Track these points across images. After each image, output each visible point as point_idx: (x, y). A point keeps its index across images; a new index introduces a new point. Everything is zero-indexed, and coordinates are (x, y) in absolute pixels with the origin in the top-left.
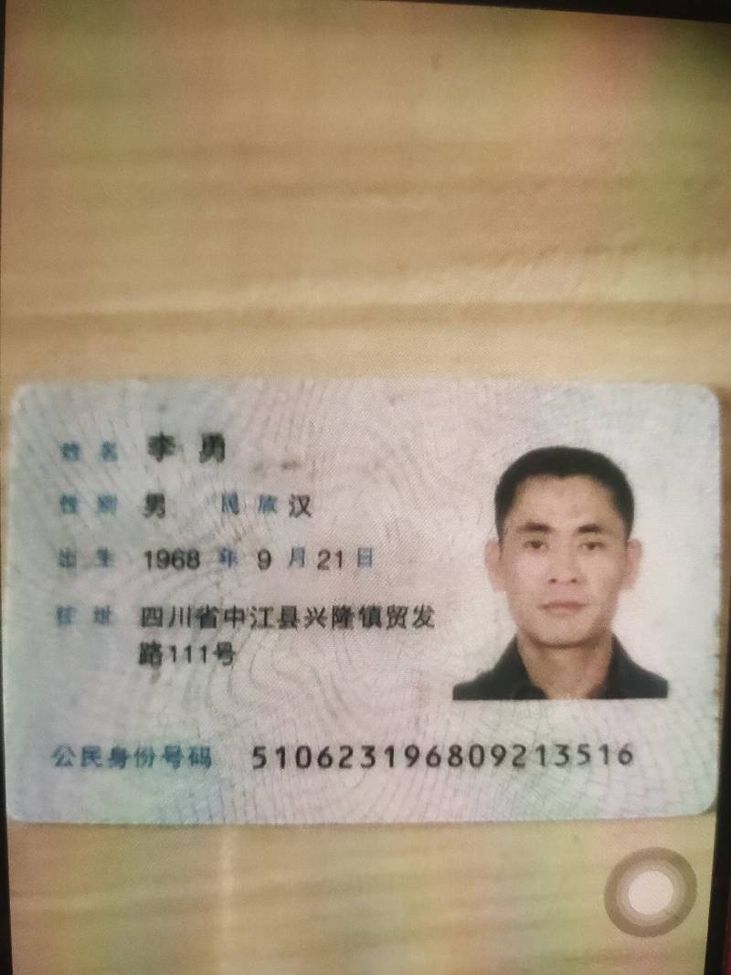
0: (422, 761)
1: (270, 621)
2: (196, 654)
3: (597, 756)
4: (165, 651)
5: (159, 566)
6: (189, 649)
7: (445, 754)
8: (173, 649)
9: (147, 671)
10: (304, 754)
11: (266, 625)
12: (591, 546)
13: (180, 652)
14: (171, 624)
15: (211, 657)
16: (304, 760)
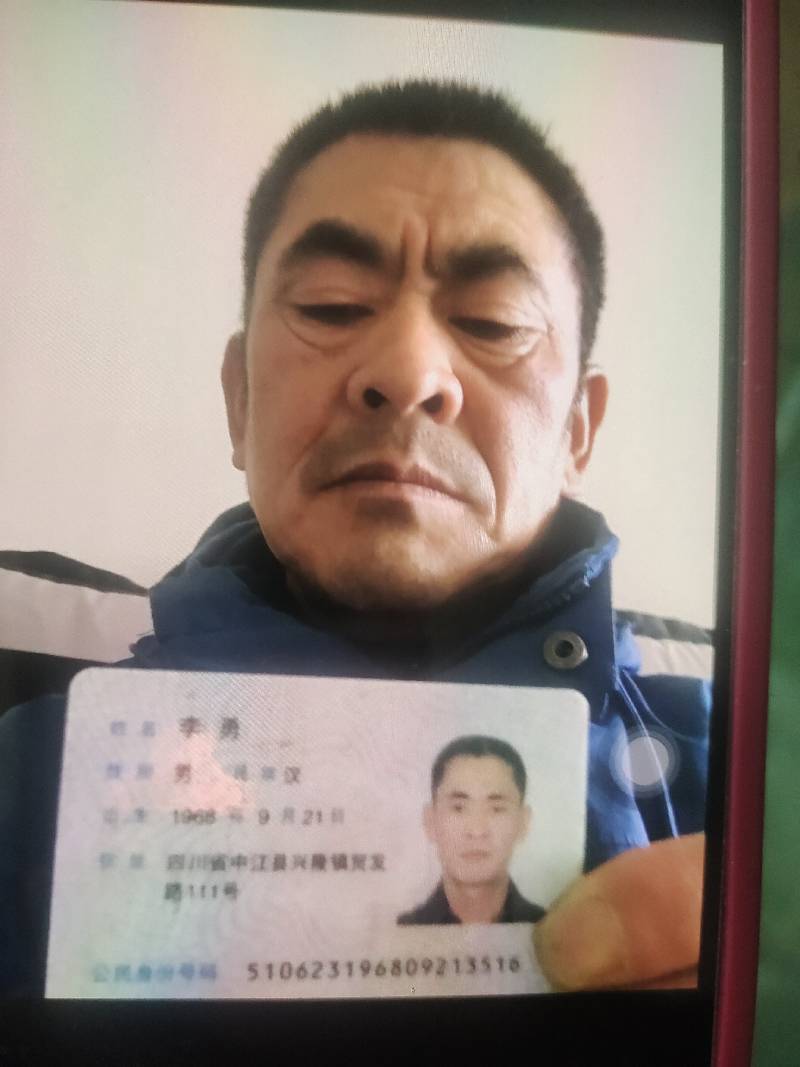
0: (372, 973)
1: (265, 865)
2: (209, 891)
3: (495, 965)
4: (185, 888)
5: (184, 822)
6: (203, 888)
7: (389, 966)
8: (192, 888)
9: (170, 905)
10: (286, 969)
11: (262, 868)
12: (497, 810)
13: (197, 890)
14: (191, 867)
15: (220, 893)
16: (286, 973)
